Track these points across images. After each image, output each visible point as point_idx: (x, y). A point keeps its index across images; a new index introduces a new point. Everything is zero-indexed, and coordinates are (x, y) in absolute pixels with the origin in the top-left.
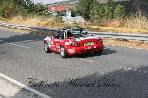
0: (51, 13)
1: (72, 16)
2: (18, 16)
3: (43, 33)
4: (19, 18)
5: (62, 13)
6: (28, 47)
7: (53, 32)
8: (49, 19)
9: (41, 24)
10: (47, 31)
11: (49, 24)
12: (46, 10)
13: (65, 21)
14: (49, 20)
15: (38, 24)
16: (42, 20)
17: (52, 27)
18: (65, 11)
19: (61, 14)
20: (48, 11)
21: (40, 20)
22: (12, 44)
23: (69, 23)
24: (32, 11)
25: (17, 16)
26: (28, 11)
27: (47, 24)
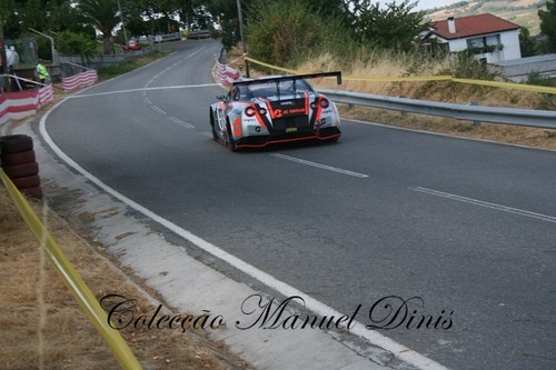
0: (444, 41)
1: (522, 51)
2: (320, 57)
3: (414, 121)
4: (323, 65)
5: (485, 42)
6: (357, 174)
7: (453, 115)
8: (438, 67)
9: (407, 86)
10: (428, 111)
11: (438, 86)
12: (425, 33)
13: (499, 75)
14: (436, 72)
15: (393, 83)
16: (411, 71)
17: (449, 95)
18: (497, 35)
19: (482, 45)
20: (433, 36)
21: (404, 71)
22: (301, 161)
23: (513, 79)
24: (370, 35)
25: (316, 54)
26: (357, 38)
27: (430, 87)
